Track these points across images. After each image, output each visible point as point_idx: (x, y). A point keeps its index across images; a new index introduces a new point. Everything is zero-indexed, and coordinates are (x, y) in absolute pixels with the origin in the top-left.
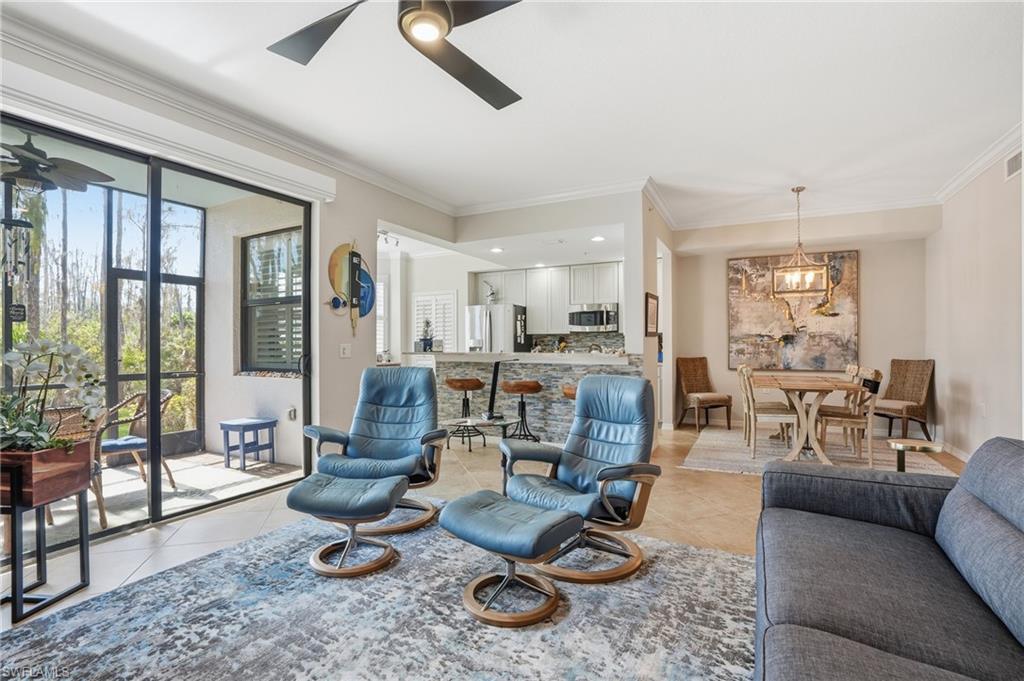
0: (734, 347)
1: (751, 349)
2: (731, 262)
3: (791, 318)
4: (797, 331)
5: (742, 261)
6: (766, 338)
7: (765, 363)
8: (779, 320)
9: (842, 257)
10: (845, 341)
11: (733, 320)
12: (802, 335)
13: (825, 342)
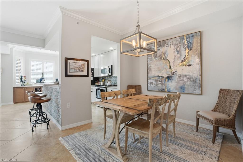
0: (149, 81)
1: (155, 82)
2: (148, 46)
3: (170, 68)
4: (173, 74)
5: (152, 44)
6: (161, 77)
7: (160, 89)
8: (165, 69)
9: (193, 36)
10: (194, 78)
11: (149, 70)
12: (175, 75)
13: (185, 79)
